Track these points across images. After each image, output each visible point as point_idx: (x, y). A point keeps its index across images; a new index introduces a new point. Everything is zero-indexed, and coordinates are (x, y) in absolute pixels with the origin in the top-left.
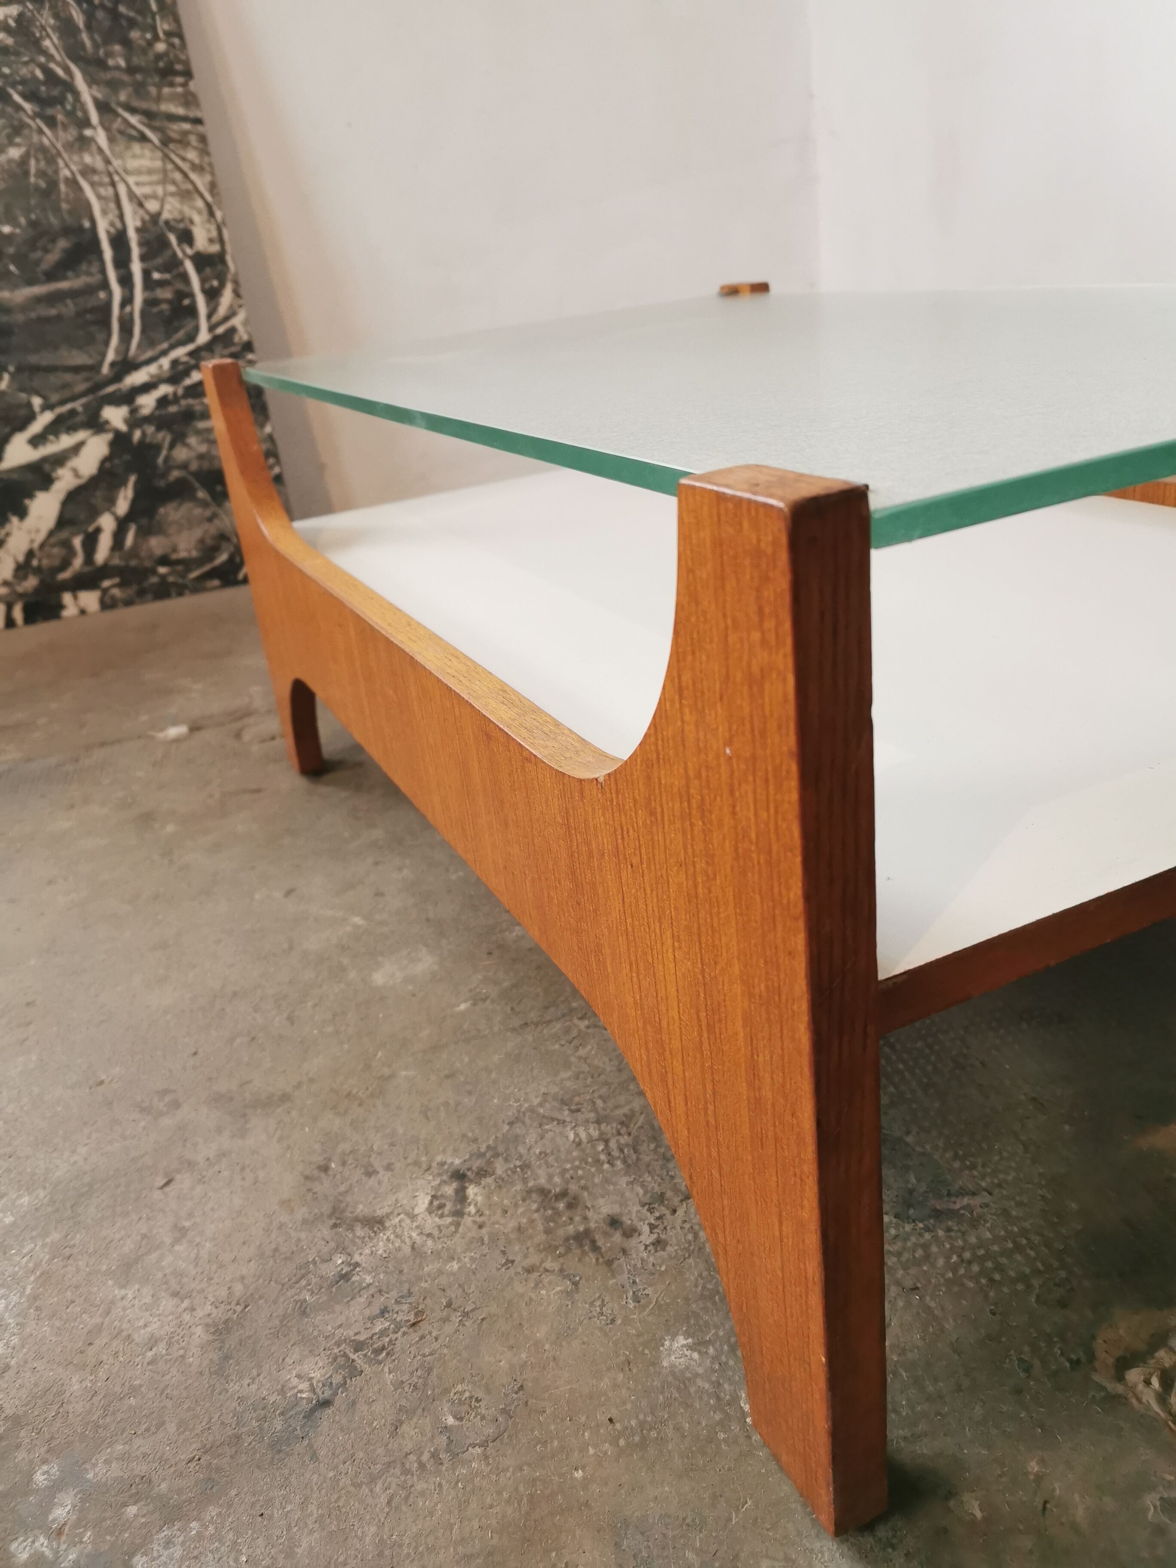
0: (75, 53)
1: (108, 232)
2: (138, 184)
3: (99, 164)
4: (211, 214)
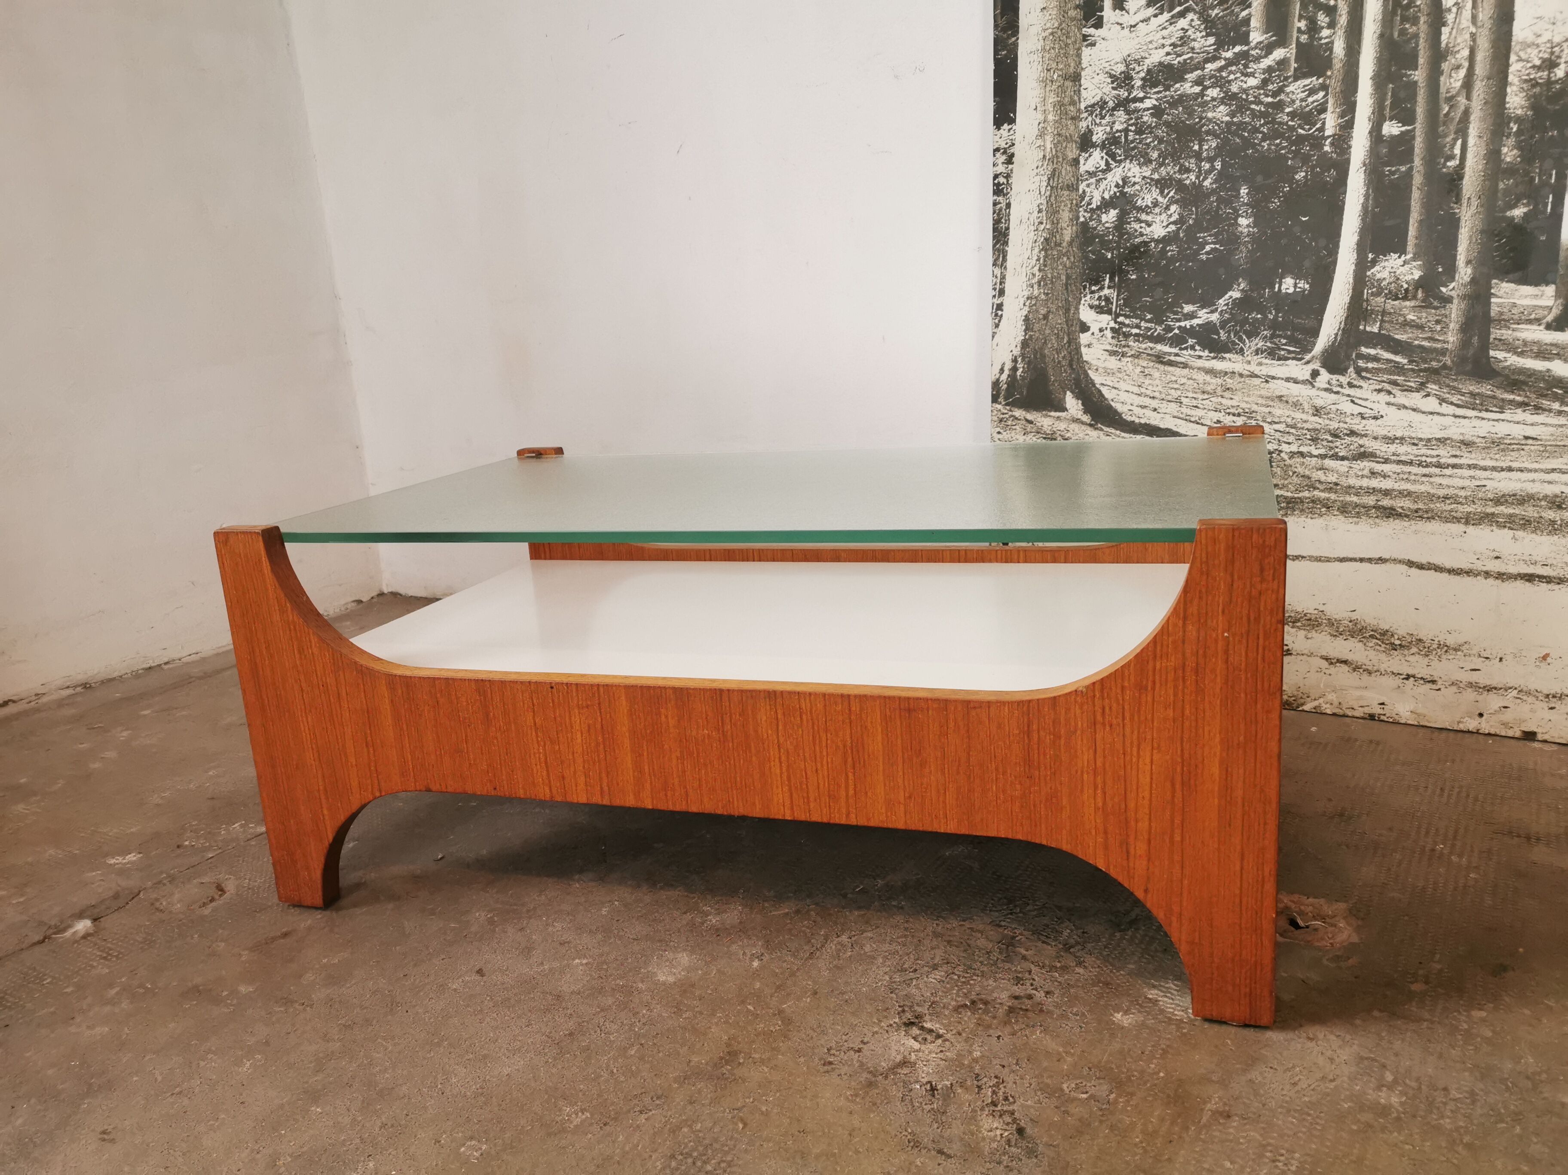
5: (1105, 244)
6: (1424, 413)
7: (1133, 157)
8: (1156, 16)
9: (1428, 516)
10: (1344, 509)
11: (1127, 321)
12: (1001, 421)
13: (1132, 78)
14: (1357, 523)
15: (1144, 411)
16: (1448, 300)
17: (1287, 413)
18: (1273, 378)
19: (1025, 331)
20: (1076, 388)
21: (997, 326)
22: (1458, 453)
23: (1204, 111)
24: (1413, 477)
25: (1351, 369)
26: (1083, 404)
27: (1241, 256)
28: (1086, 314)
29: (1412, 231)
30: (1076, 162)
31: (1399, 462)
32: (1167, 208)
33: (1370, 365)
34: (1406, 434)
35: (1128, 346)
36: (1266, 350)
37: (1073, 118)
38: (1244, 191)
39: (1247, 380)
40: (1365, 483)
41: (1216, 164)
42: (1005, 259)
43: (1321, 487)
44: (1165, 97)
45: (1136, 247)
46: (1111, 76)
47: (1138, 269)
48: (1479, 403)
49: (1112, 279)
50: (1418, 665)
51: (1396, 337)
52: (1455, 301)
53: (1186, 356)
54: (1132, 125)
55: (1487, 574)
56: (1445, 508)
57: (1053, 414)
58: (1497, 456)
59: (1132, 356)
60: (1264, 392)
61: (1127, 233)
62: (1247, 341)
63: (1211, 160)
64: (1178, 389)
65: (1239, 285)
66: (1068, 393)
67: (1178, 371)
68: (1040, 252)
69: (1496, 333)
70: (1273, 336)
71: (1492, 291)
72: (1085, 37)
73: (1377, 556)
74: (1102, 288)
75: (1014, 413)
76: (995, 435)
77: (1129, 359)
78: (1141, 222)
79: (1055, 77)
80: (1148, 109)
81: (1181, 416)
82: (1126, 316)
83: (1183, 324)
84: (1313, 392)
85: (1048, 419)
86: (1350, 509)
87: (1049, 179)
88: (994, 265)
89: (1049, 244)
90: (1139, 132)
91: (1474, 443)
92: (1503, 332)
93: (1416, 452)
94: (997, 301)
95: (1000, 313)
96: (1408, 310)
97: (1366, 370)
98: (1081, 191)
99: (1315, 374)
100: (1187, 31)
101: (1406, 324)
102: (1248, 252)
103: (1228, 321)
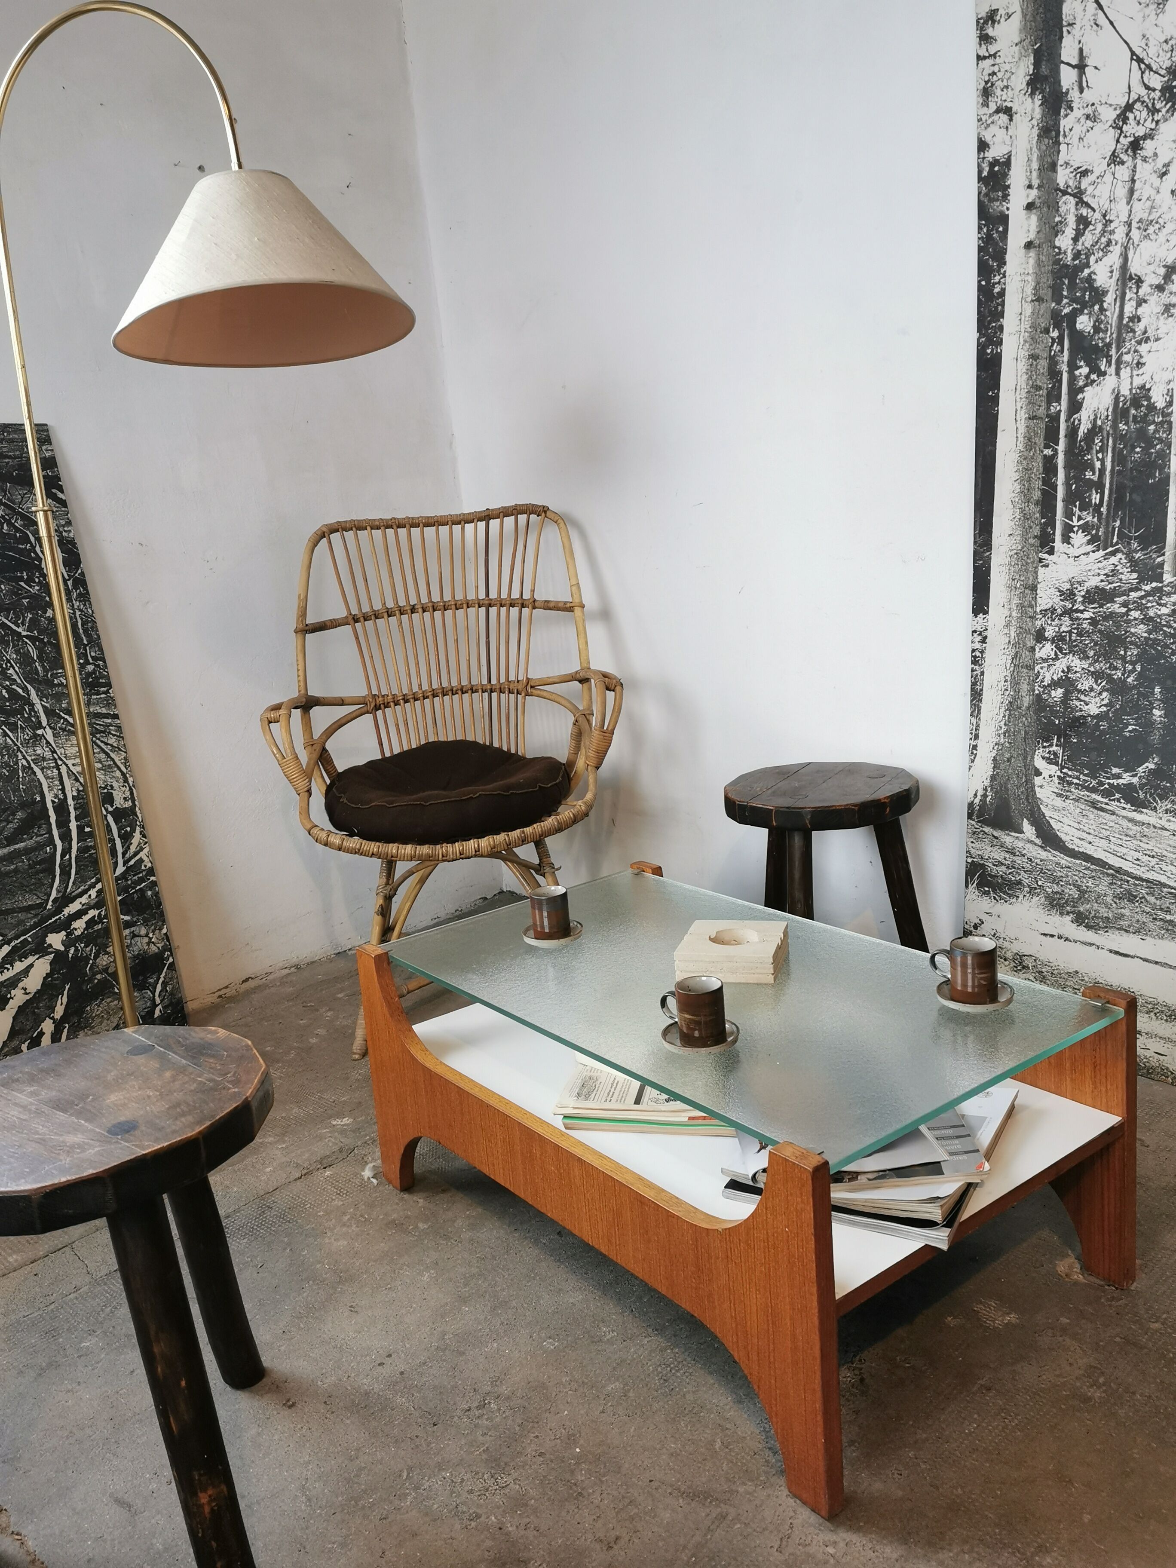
0: (30, 676)
1: (53, 802)
2: (73, 765)
3: (48, 754)
4: (126, 780)
5: (1054, 713)
7: (1075, 652)
8: (1093, 552)
11: (1070, 773)
12: (974, 834)
13: (1075, 595)
15: (1082, 842)
19: (994, 768)
20: (1031, 817)
21: (973, 761)
23: (1129, 627)
26: (1036, 830)
27: (1155, 737)
28: (1039, 763)
30: (1033, 649)
32: (1100, 694)
35: (1071, 792)
36: (1173, 811)
37: (1030, 617)
38: (1157, 690)
39: (1159, 831)
41: (1137, 666)
42: (979, 713)
44: (1100, 612)
45: (1077, 719)
46: (1060, 591)
47: (1079, 735)
49: (1058, 740)
53: (1113, 806)
54: (1074, 629)
57: (1013, 834)
59: (1073, 799)
60: (1171, 842)
61: (1070, 707)
62: (1159, 802)
63: (1133, 663)
64: (1108, 830)
65: (1153, 759)
66: (1025, 820)
67: (1108, 816)
68: (1005, 711)
72: (1041, 560)
74: (1051, 745)
75: (984, 829)
76: (969, 843)
77: (1071, 802)
78: (1081, 701)
79: (1018, 585)
80: (1087, 619)
81: (1109, 850)
82: (1070, 769)
83: (1111, 781)
85: (1009, 837)
87: (1013, 659)
88: (971, 715)
89: (1012, 706)
90: (1080, 634)
94: (973, 743)
95: (975, 752)
98: (1036, 671)
100: (1117, 566)
102: (1160, 735)
103: (1145, 784)
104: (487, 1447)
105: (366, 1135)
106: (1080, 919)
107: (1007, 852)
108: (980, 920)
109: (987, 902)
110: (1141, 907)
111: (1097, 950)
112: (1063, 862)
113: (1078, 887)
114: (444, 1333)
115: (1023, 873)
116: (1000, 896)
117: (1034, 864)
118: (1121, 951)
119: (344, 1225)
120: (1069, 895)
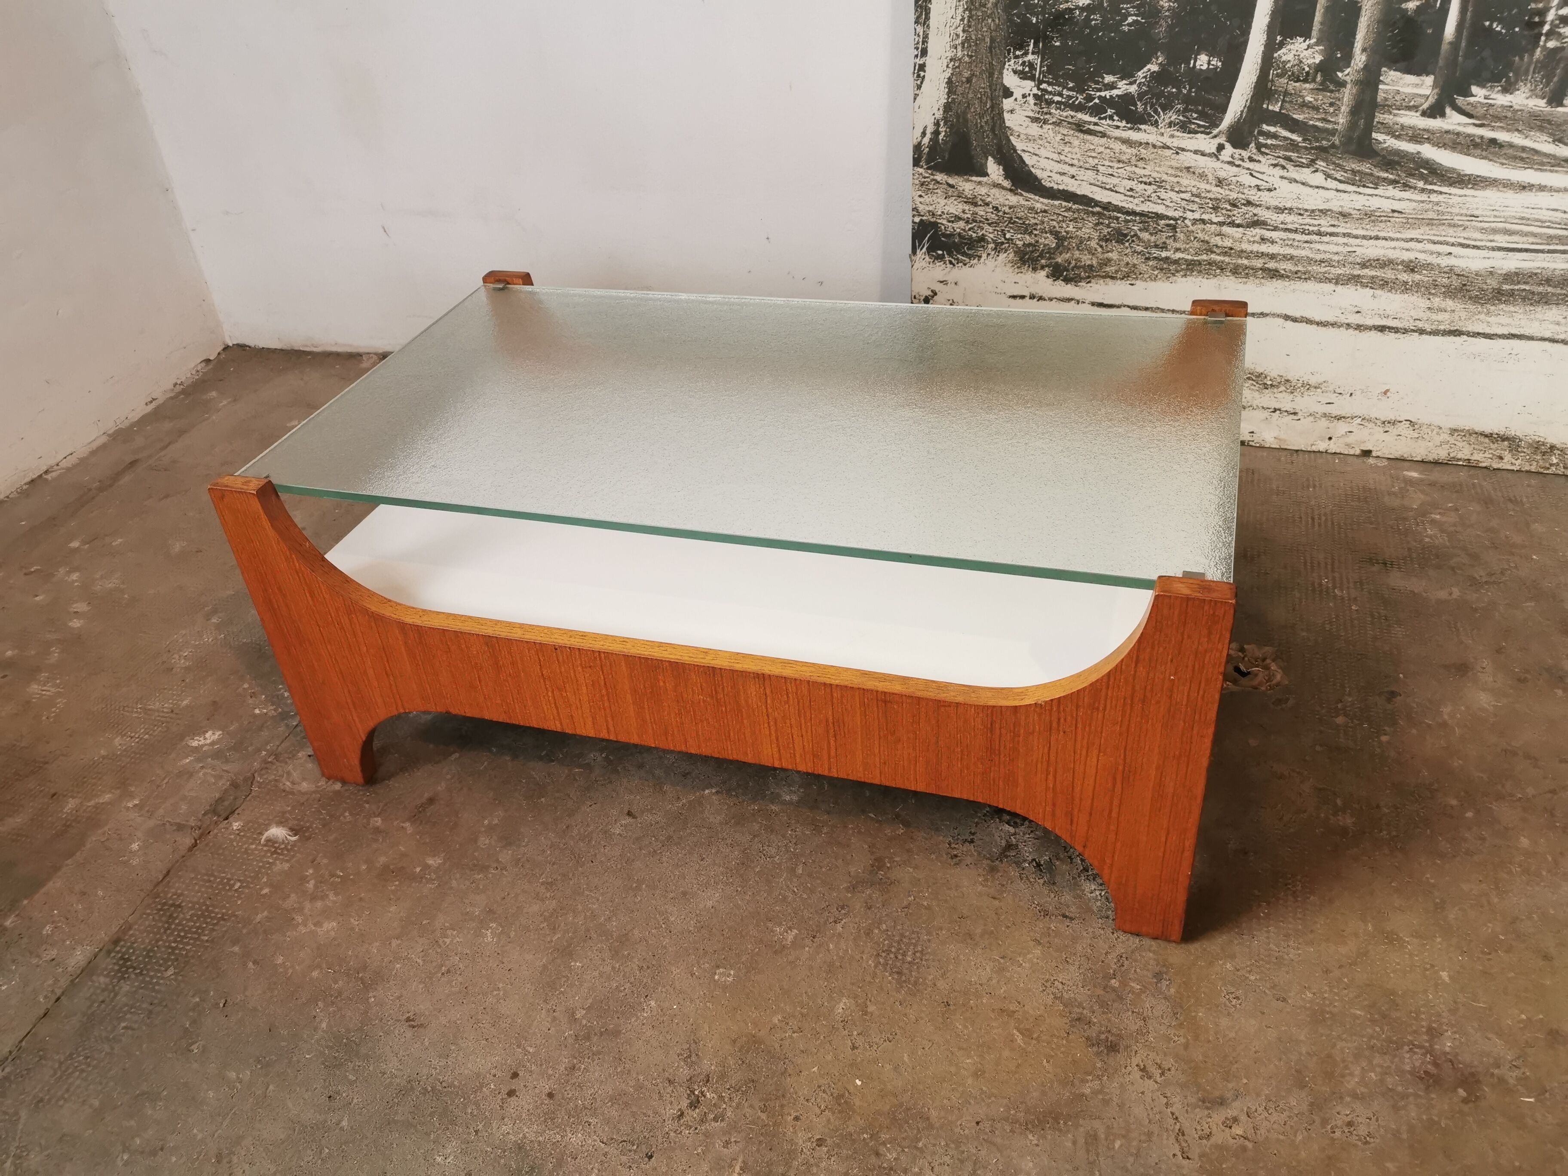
5: (1030, 9)
6: (1311, 186)
9: (1306, 277)
10: (1236, 271)
11: (1050, 89)
12: (922, 184)
14: (1245, 283)
15: (1063, 177)
16: (1343, 84)
17: (1193, 183)
18: (1183, 150)
19: (949, 93)
20: (997, 154)
21: (919, 88)
22: (1336, 223)
24: (1296, 244)
25: (1253, 145)
26: (1004, 170)
27: (1161, 30)
28: (1010, 80)
29: (1318, 17)
31: (1287, 230)
33: (1269, 142)
34: (1295, 205)
35: (1050, 114)
36: (1178, 123)
39: (1160, 151)
40: (1256, 248)
42: (927, 18)
43: (1218, 251)
45: (1060, 15)
47: (1063, 37)
48: (1358, 180)
49: (1036, 44)
50: (1284, 400)
51: (1295, 116)
52: (1349, 86)
53: (1105, 125)
55: (1348, 326)
56: (1320, 270)
57: (974, 178)
58: (1368, 227)
59: (1053, 123)
60: (1174, 164)
62: (1162, 113)
64: (1096, 157)
65: (1157, 59)
66: (990, 158)
67: (1096, 140)
68: (964, 11)
69: (1379, 117)
70: (1186, 110)
71: (1381, 78)
73: (1259, 311)
74: (1026, 54)
75: (935, 177)
76: (916, 198)
77: (1050, 127)
81: (1097, 183)
82: (1049, 84)
83: (1103, 94)
84: (1218, 165)
85: (969, 183)
86: (1241, 270)
88: (917, 22)
89: (974, 4)
91: (1350, 214)
92: (1385, 116)
93: (1301, 221)
94: (920, 61)
95: (922, 74)
96: (1307, 92)
97: (1266, 146)
99: (1221, 148)
101: (1304, 105)
102: (1168, 26)
103: (1145, 93)
104: (744, 1162)
105: (259, 750)
106: (1058, 273)
107: (966, 202)
108: (932, 291)
109: (941, 268)
110: (1131, 247)
111: (1076, 305)
112: (1038, 206)
113: (1056, 234)
114: (571, 1014)
115: (986, 227)
116: (958, 259)
117: (1001, 214)
118: (1105, 302)
119: (313, 898)
120: (1045, 245)
